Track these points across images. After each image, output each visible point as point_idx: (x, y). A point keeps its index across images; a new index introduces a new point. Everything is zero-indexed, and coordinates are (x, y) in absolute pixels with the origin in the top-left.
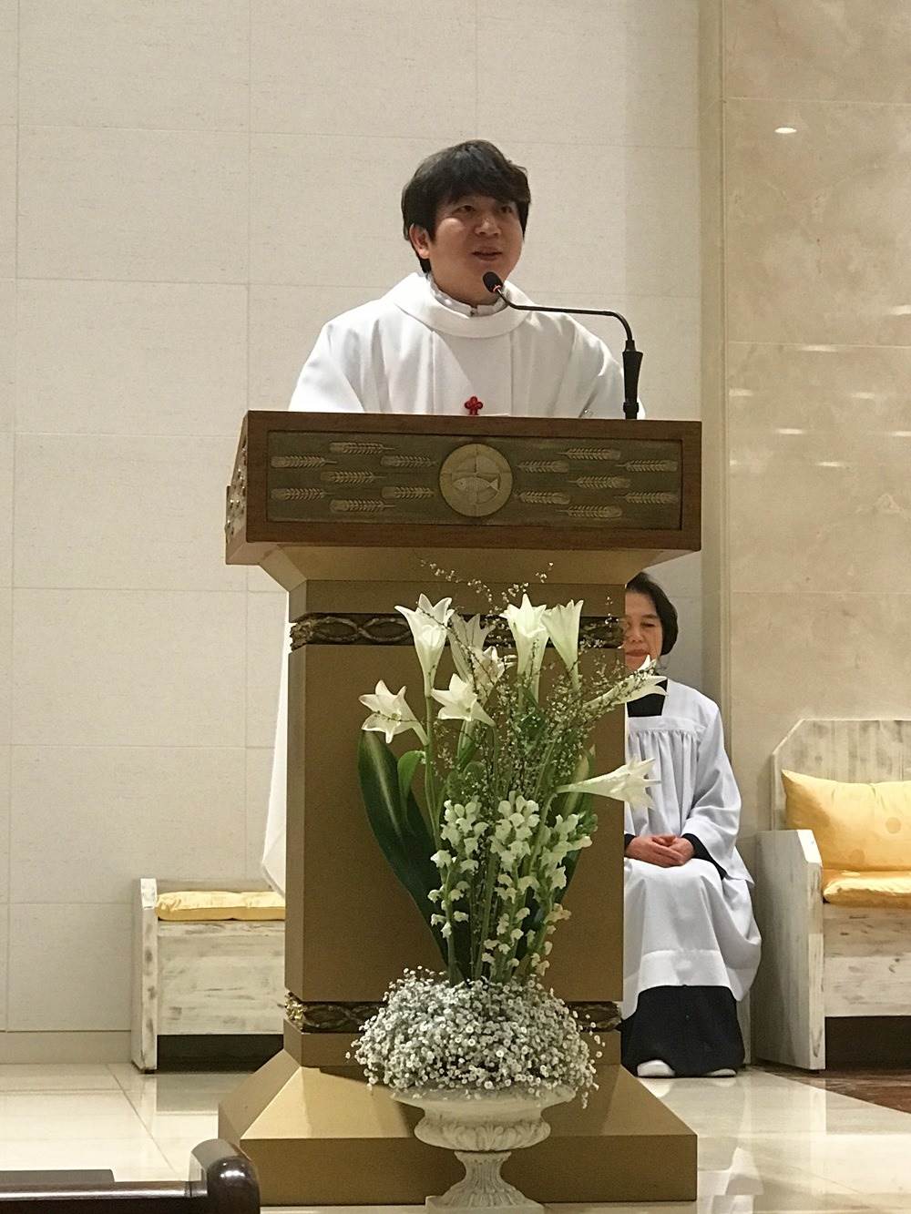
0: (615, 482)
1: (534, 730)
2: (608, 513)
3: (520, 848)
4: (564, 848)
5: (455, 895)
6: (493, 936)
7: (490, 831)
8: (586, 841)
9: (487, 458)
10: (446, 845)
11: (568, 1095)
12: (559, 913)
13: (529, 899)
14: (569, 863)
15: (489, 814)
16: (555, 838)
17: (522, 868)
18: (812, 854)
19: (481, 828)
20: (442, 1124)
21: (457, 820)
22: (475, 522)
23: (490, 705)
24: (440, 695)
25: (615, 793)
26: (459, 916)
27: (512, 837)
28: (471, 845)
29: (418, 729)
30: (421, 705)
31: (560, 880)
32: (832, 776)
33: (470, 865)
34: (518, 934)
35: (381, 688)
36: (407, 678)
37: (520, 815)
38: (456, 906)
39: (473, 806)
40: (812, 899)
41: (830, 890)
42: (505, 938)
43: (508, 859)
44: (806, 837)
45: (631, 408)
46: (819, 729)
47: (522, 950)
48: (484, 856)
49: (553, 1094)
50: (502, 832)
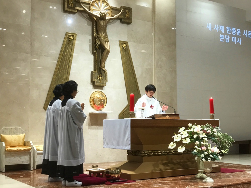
18: (4, 145)
32: (7, 135)
40: (4, 151)
41: (6, 150)
44: (3, 143)
46: (6, 129)
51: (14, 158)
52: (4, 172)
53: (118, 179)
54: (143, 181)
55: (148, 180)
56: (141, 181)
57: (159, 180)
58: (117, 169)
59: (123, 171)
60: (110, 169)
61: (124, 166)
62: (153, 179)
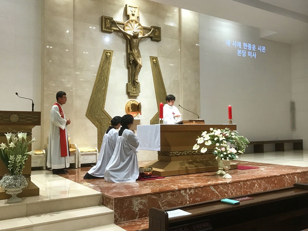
0: (31, 118)
1: (21, 147)
2: (30, 122)
3: (19, 160)
4: (24, 160)
5: (11, 166)
6: (16, 170)
8: (27, 159)
9: (16, 116)
10: (10, 160)
11: (25, 187)
12: (24, 167)
13: (20, 166)
15: (15, 157)
16: (23, 158)
17: (19, 162)
20: (9, 192)
21: (11, 158)
22: (15, 123)
23: (15, 144)
24: (10, 144)
25: (30, 154)
26: (12, 168)
27: (18, 159)
28: (13, 160)
29: (7, 148)
30: (7, 145)
31: (24, 163)
33: (13, 162)
34: (19, 170)
35: (2, 143)
36: (5, 141)
37: (19, 157)
38: (11, 167)
39: (13, 156)
43: (18, 162)
45: (33, 110)
48: (15, 161)
49: (23, 187)
50: (17, 159)
53: (150, 175)
54: (171, 177)
55: (175, 177)
56: (170, 177)
57: (185, 176)
58: (149, 167)
59: (154, 169)
60: (143, 167)
61: (156, 165)
62: (180, 176)
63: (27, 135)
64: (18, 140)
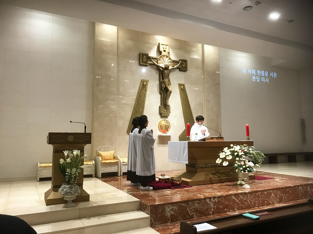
0: (84, 138)
1: (76, 162)
2: (83, 141)
3: (74, 173)
4: (78, 172)
5: (68, 177)
6: (71, 180)
7: (71, 171)
8: (80, 171)
9: (72, 136)
10: (67, 173)
11: (78, 194)
12: (78, 178)
13: (75, 177)
14: (78, 173)
15: (71, 170)
16: (77, 171)
17: (74, 174)
18: (100, 159)
19: (70, 171)
20: (66, 198)
21: (68, 170)
22: (70, 142)
23: (71, 160)
24: (67, 160)
25: (83, 168)
26: (68, 179)
27: (73, 172)
28: (70, 172)
29: (65, 162)
30: (65, 160)
31: (78, 175)
32: (102, 152)
33: (69, 174)
34: (74, 180)
35: (61, 159)
36: (63, 157)
37: (74, 170)
38: (68, 178)
39: (70, 169)
40: (100, 163)
41: (102, 162)
42: (72, 181)
43: (73, 174)
44: (100, 157)
45: (85, 131)
46: (101, 147)
47: (74, 181)
48: (71, 173)
49: (77, 194)
50: (72, 171)
51: (107, 168)
52: (100, 178)
53: (180, 185)
54: (198, 186)
55: (201, 186)
56: (196, 186)
57: (210, 186)
58: (179, 178)
59: (183, 179)
60: (174, 177)
61: (184, 175)
62: (205, 185)
63: (80, 152)
64: (74, 156)
